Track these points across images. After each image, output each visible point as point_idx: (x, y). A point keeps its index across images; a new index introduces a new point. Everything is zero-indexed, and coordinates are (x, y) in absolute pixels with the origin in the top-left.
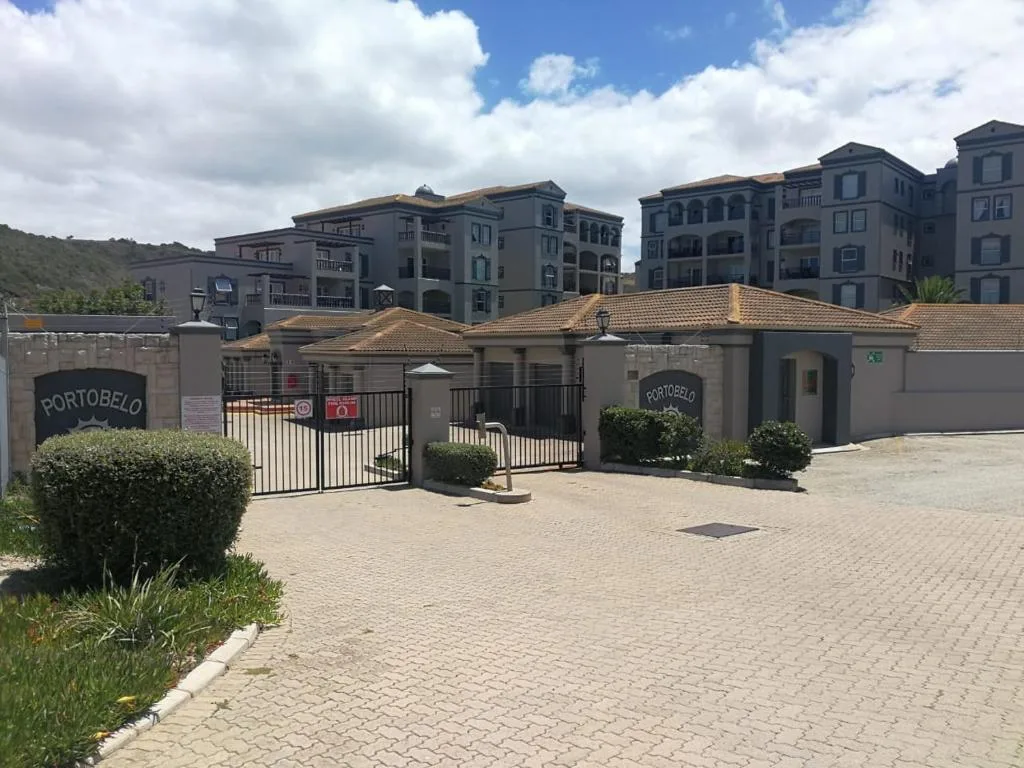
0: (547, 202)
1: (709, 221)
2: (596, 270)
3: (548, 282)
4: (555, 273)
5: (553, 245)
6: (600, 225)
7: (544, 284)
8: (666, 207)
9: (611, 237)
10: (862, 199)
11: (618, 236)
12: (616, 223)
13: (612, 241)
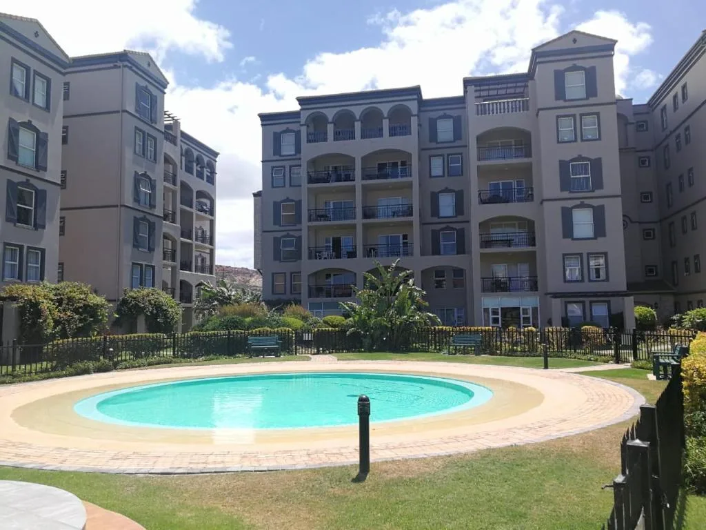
0: (143, 83)
1: (363, 137)
2: (191, 207)
3: (142, 198)
4: (153, 187)
5: (150, 149)
6: (196, 154)
7: (137, 200)
8: (303, 120)
9: (206, 172)
10: (592, 100)
11: (213, 172)
12: (212, 157)
13: (207, 176)
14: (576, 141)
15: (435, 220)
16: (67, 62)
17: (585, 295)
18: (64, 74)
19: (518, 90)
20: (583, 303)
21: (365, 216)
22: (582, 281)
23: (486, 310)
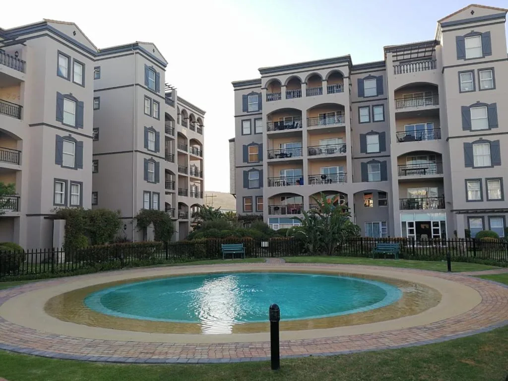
0: (150, 64)
1: (307, 95)
2: (186, 150)
3: (150, 145)
4: (157, 138)
5: (155, 110)
6: (189, 113)
8: (263, 85)
9: (197, 126)
10: (487, 58)
11: (201, 126)
12: (201, 115)
13: (198, 128)
14: (474, 90)
15: (364, 155)
16: (96, 52)
17: (484, 211)
18: (95, 61)
19: (427, 54)
20: (483, 218)
21: (310, 153)
22: (482, 200)
23: (404, 223)
